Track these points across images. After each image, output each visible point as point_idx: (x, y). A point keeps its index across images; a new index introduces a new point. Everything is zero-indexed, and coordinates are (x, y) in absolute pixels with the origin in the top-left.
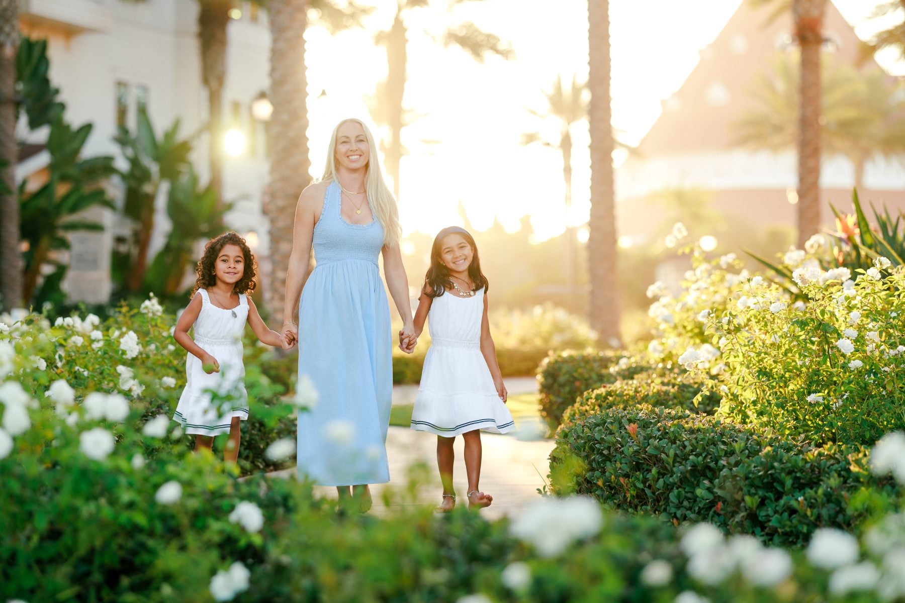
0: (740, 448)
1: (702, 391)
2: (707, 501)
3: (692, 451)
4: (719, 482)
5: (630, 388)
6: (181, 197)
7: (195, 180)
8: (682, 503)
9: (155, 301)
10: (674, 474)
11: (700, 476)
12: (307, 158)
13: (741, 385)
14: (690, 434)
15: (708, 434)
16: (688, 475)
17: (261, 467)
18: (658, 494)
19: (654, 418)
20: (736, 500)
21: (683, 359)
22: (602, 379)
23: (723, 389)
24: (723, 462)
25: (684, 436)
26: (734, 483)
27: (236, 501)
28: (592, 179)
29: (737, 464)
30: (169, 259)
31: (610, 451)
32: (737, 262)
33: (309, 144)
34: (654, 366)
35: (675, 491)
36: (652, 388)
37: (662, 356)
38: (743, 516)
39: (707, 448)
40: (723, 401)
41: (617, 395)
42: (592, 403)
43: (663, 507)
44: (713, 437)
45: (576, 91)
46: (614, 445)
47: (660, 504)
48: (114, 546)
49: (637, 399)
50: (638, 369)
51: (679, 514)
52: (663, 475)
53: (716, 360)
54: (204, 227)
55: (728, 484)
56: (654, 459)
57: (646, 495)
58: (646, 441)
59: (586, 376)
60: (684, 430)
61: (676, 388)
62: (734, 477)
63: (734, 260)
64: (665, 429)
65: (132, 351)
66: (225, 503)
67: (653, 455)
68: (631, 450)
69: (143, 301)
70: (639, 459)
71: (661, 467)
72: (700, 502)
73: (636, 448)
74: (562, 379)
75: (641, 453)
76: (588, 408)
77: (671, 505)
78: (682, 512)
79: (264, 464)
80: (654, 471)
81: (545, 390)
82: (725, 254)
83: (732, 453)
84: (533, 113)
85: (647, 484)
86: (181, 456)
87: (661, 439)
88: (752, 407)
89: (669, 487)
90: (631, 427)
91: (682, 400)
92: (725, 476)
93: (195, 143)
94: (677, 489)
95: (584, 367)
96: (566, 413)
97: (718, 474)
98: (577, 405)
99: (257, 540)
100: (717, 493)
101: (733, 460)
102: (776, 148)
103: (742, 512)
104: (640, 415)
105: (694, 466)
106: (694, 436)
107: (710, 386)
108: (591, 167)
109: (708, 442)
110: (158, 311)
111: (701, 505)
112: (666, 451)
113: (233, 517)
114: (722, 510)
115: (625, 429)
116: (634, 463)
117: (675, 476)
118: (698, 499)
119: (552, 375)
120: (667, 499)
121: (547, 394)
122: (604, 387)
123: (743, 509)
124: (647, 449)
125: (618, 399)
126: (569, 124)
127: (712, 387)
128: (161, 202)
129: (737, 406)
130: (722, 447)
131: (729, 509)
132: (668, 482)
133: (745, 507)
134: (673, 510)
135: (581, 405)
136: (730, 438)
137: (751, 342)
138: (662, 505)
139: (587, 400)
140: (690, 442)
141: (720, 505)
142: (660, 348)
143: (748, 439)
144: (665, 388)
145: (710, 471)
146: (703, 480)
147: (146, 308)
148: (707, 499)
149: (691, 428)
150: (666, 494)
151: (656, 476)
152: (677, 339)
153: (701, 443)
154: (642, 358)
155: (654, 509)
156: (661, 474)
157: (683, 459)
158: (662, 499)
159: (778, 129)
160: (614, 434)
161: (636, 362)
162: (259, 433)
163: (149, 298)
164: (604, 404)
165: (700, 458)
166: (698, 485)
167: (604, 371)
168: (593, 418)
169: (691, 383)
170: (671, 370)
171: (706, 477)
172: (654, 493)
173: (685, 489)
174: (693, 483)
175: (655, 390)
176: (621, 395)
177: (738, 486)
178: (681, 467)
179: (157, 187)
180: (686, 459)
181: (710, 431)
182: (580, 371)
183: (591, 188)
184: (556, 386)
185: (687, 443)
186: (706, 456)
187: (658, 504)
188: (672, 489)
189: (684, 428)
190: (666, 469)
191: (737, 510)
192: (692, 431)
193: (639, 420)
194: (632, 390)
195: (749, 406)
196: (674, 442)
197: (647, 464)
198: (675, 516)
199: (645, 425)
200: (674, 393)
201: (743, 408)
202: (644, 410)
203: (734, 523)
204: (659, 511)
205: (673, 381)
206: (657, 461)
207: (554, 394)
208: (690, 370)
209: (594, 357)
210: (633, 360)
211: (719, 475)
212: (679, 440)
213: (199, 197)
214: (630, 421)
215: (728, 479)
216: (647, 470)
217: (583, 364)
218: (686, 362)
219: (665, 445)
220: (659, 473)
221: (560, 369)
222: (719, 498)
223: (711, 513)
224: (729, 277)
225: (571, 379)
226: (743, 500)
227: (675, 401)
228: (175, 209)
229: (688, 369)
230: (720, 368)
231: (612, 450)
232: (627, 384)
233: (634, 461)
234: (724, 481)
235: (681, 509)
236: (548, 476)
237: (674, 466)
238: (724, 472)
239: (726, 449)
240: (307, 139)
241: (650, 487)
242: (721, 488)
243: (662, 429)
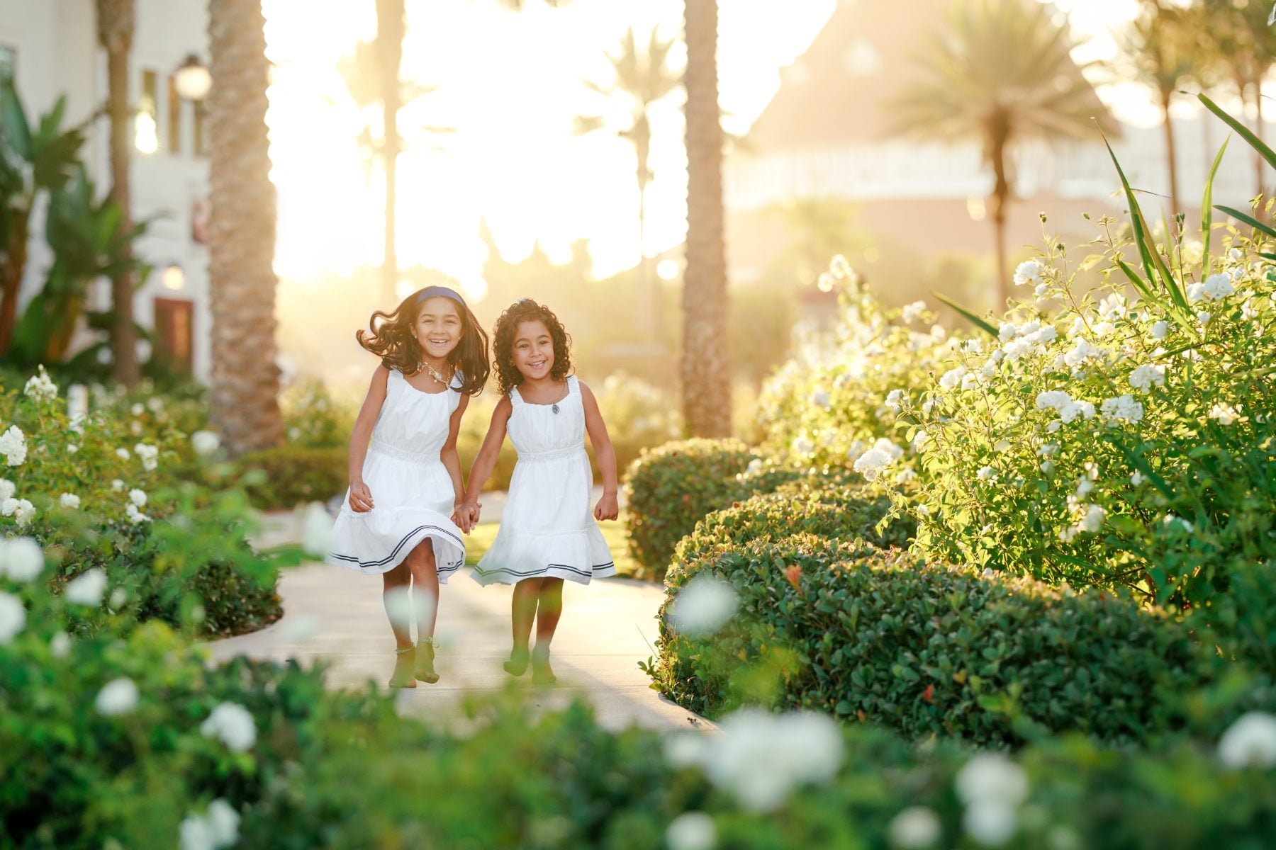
0: (958, 603)
1: (889, 513)
2: (911, 684)
3: (885, 607)
4: (928, 654)
5: (775, 507)
6: (66, 213)
7: (88, 188)
8: (871, 686)
9: (45, 377)
10: (859, 642)
11: (898, 646)
12: (267, 157)
13: (948, 504)
14: (880, 581)
15: (907, 582)
16: (880, 644)
17: (213, 629)
18: (834, 674)
19: (822, 557)
20: (955, 683)
21: (861, 464)
22: (726, 493)
23: (922, 510)
24: (933, 624)
25: (873, 585)
26: (952, 655)
27: (210, 701)
28: (689, 187)
29: (955, 627)
30: (50, 308)
31: (756, 607)
32: (927, 314)
33: (270, 136)
34: (803, 471)
35: (861, 669)
36: (809, 507)
37: (813, 455)
38: (967, 708)
39: (908, 602)
40: (921, 528)
41: (757, 519)
42: (719, 531)
43: (841, 692)
44: (916, 586)
45: (658, 53)
46: (763, 597)
47: (838, 687)
48: (20, 775)
49: (788, 524)
50: (780, 476)
51: (866, 703)
52: (842, 644)
53: (899, 463)
54: (102, 260)
55: (943, 658)
56: (826, 620)
57: (814, 673)
58: (814, 592)
59: (699, 487)
60: (871, 575)
61: (844, 505)
62: (952, 647)
63: (924, 311)
64: (842, 573)
65: (15, 455)
66: (193, 706)
67: (825, 614)
68: (791, 605)
69: (29, 379)
70: (803, 619)
71: (839, 632)
72: (899, 685)
73: (798, 603)
74: (662, 491)
75: (807, 610)
76: (713, 538)
77: (854, 689)
78: (871, 699)
79: (217, 625)
80: (827, 637)
81: (636, 508)
82: (911, 302)
83: (947, 610)
84: (594, 87)
85: (817, 658)
86: (125, 634)
87: (836, 590)
88: (965, 537)
89: (850, 663)
90: (790, 572)
91: (854, 525)
92: (938, 646)
93: (88, 133)
94: (864, 664)
95: (696, 474)
96: (681, 545)
97: (925, 640)
98: (696, 534)
99: (247, 764)
100: (925, 672)
101: (948, 620)
102: (950, 140)
103: (965, 700)
104: (801, 552)
105: (889, 630)
106: (887, 584)
107: (901, 505)
108: (688, 169)
109: (909, 594)
110: (51, 392)
111: (901, 690)
112: (845, 607)
113: (208, 728)
114: (934, 697)
115: (779, 572)
116: (796, 626)
117: (859, 645)
118: (895, 681)
119: (646, 486)
120: (848, 680)
121: (640, 514)
122: (737, 506)
123: (966, 696)
124: (816, 605)
125: (759, 524)
126: (645, 103)
127: (904, 508)
128: (37, 222)
129: (943, 536)
130: (931, 600)
131: (945, 696)
132: (849, 655)
133: (969, 693)
134: (857, 698)
135: (702, 534)
136: (942, 586)
137: (963, 438)
138: (840, 690)
139: (712, 526)
140: (881, 594)
141: (931, 689)
142: (810, 444)
143: (969, 589)
144: (826, 507)
145: (913, 638)
146: (903, 651)
147: (34, 388)
148: (909, 681)
149: (882, 571)
150: (846, 673)
151: (831, 645)
152: (835, 430)
153: (899, 594)
154: (783, 459)
155: (827, 695)
156: (838, 643)
157: (872, 620)
158: (840, 680)
159: (955, 111)
160: (761, 580)
161: (774, 465)
162: (210, 579)
163: (38, 375)
164: (738, 533)
165: (898, 619)
166: (895, 659)
167: (726, 480)
168: (730, 556)
169: (864, 498)
170: (829, 477)
171: (907, 646)
172: (827, 672)
173: (875, 664)
174: (886, 656)
175: (813, 511)
176: (763, 517)
177: (958, 661)
178: (869, 633)
179: (31, 202)
180: (877, 619)
181: (911, 575)
182: (689, 478)
183: (688, 200)
184: (652, 501)
185: (876, 595)
186: (906, 615)
187: (834, 689)
188: (855, 664)
189: (870, 572)
190: (845, 634)
191: (957, 697)
192: (883, 577)
193: (799, 559)
194: (779, 511)
195: (960, 535)
196: (857, 594)
197: (816, 628)
198: (860, 707)
199: (810, 566)
200: (841, 515)
201: (951, 539)
202: (805, 543)
203: (953, 717)
204: (835, 699)
205: (838, 496)
206: (831, 622)
207: (648, 513)
208: (871, 480)
209: (709, 458)
210: (769, 462)
211: (928, 644)
212: (865, 591)
213: (96, 214)
214: (788, 561)
215: (942, 649)
216: (816, 637)
217: (693, 469)
218: (864, 469)
219: (843, 598)
220: (835, 641)
221: (659, 475)
222: (929, 679)
223: (917, 702)
224: (913, 336)
225: (676, 491)
226: (967, 682)
227: (844, 527)
228: (58, 233)
229: (868, 479)
230: (907, 475)
231: (760, 605)
232: (769, 501)
233: (795, 623)
234: (936, 654)
235: (871, 696)
236: (657, 643)
237: (858, 630)
238: (936, 639)
239: (936, 603)
240: (267, 129)
241: (820, 662)
242: (933, 663)
243: (838, 573)
